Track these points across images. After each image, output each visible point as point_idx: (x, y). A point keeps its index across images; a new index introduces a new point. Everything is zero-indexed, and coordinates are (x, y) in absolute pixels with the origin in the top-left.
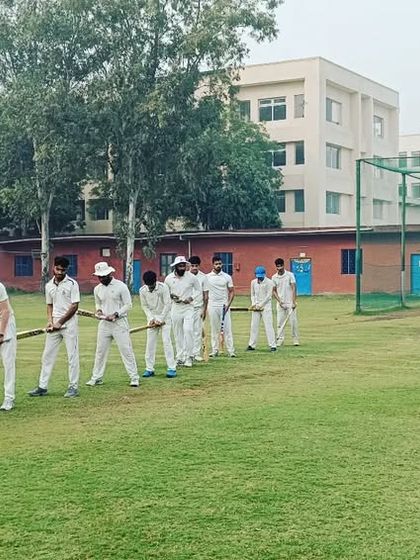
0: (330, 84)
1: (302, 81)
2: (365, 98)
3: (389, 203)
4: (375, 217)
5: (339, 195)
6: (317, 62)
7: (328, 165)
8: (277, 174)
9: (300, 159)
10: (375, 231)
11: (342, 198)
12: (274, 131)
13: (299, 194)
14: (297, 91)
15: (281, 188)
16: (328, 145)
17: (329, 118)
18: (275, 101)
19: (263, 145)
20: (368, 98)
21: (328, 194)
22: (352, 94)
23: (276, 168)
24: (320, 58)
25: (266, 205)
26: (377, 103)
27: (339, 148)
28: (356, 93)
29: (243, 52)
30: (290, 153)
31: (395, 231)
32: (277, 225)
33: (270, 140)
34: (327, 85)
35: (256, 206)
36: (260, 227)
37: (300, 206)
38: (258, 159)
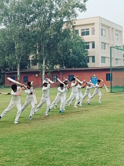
0: (102, 24)
1: (94, 24)
2: (112, 29)
3: (120, 59)
4: (116, 64)
5: (105, 57)
6: (98, 18)
7: (102, 49)
8: (87, 51)
9: (93, 47)
10: (116, 68)
11: (106, 58)
12: (86, 38)
13: (93, 57)
14: (92, 26)
15: (88, 56)
16: (102, 42)
17: (102, 35)
18: (86, 30)
19: (83, 43)
21: (102, 57)
22: (109, 27)
23: (86, 50)
24: (99, 17)
25: (83, 61)
26: (116, 30)
27: (105, 44)
28: (110, 27)
29: (76, 15)
30: (91, 45)
31: (122, 68)
32: (87, 67)
33: (85, 41)
35: (81, 61)
36: (82, 67)
37: (94, 61)
38: (81, 47)
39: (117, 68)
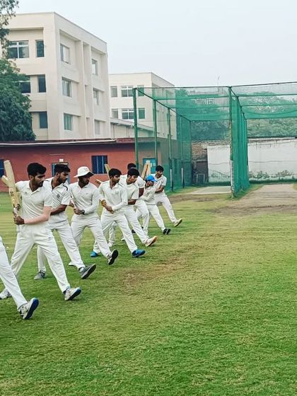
0: (63, 34)
1: (41, 30)
2: (85, 45)
3: (104, 122)
5: (71, 116)
6: (53, 15)
7: (63, 94)
8: (26, 99)
9: (42, 88)
10: (117, 142)
11: (74, 117)
12: (24, 66)
13: (43, 115)
14: (38, 37)
15: (30, 110)
16: (63, 79)
17: (62, 60)
18: (20, 44)
19: (15, 77)
20: (88, 45)
21: (66, 115)
22: (76, 42)
23: (25, 94)
24: (55, 13)
25: (22, 123)
26: (94, 50)
27: (69, 82)
28: (80, 41)
29: (14, 3)
30: (34, 84)
31: (131, 142)
32: (31, 137)
33: (20, 73)
34: (61, 34)
35: (15, 124)
37: (44, 124)
38: (11, 87)
39: (121, 142)
